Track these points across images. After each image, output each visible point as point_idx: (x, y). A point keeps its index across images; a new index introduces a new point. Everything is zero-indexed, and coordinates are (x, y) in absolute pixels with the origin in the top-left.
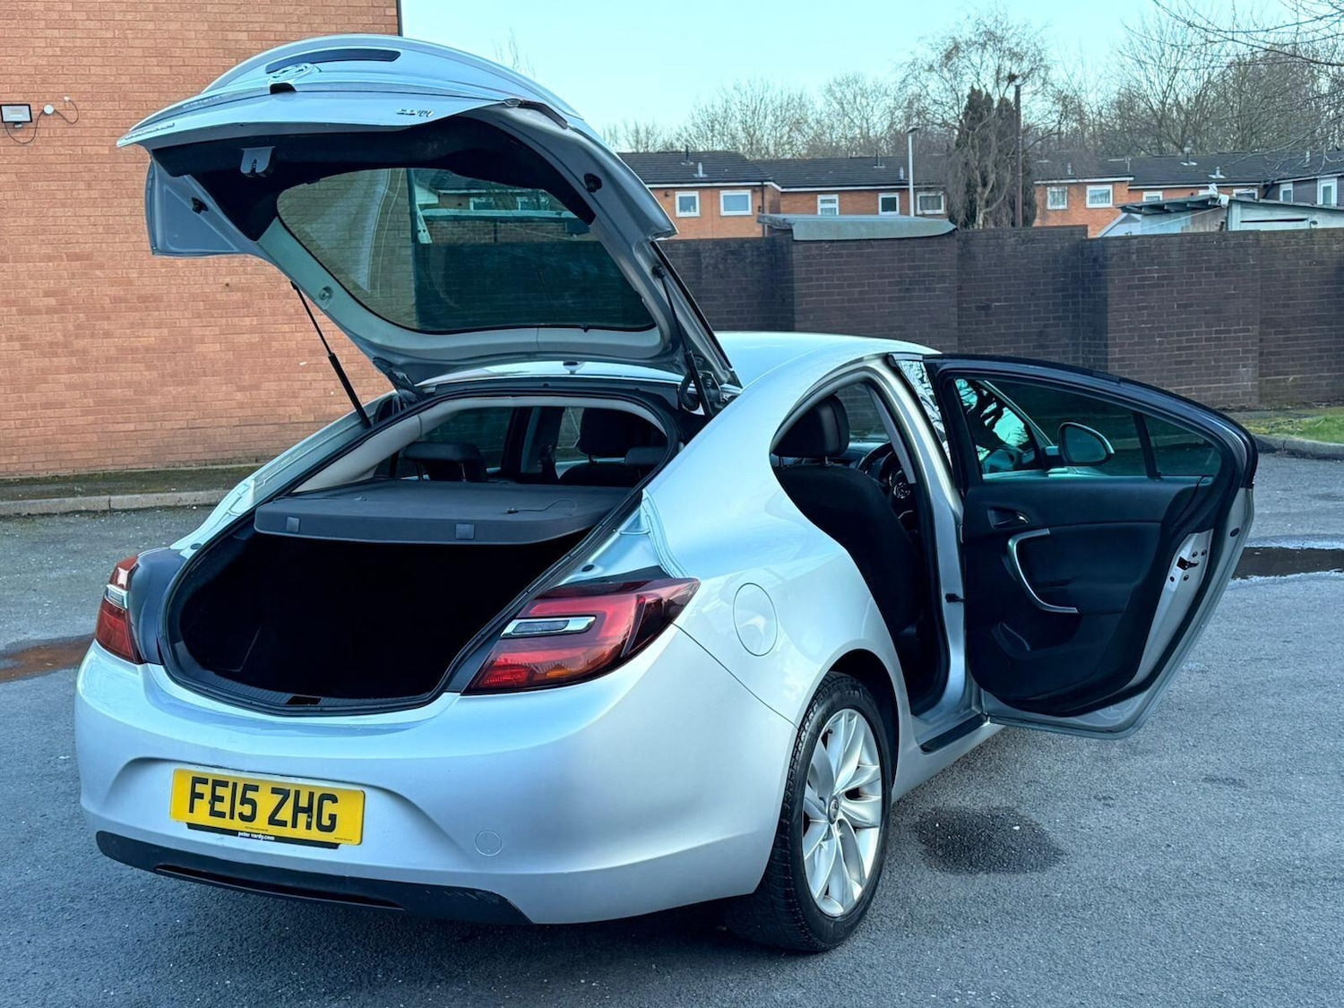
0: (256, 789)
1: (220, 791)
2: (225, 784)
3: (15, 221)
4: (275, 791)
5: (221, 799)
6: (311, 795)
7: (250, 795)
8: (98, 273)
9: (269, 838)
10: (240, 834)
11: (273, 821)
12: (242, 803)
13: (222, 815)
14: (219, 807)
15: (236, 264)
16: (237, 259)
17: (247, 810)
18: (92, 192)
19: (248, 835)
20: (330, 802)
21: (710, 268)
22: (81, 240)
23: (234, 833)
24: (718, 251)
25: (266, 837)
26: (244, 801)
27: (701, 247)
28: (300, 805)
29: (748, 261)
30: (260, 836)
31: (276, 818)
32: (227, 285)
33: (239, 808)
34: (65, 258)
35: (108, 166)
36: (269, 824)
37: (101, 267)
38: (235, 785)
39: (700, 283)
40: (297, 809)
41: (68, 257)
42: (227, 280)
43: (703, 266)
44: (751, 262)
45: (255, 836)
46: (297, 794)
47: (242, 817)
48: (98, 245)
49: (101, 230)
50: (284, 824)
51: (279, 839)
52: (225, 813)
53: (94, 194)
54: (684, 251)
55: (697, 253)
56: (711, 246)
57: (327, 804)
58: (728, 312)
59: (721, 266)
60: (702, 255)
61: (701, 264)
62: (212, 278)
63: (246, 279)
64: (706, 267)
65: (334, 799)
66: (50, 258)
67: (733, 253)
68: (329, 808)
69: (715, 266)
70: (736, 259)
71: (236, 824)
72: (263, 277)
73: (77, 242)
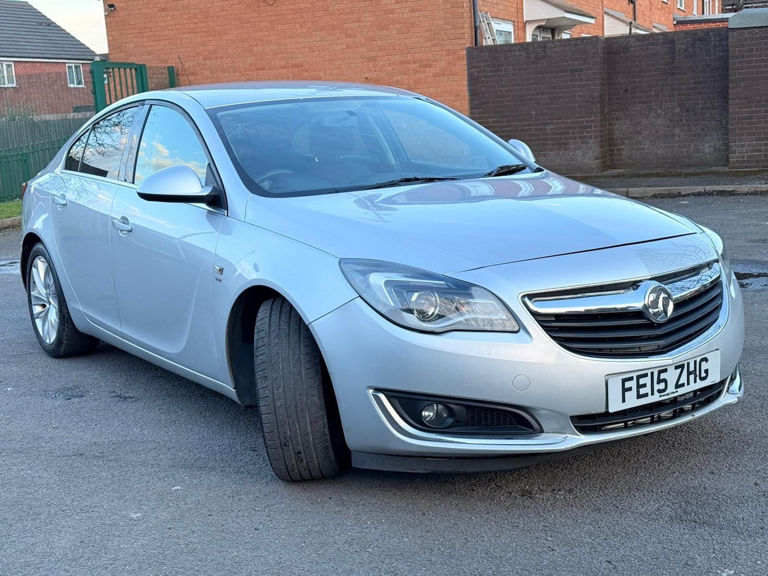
3: (268, 48)
8: (305, 74)
15: (371, 66)
16: (371, 63)
18: (303, 29)
21: (682, 52)
22: (298, 56)
24: (689, 39)
27: (675, 37)
29: (712, 45)
32: (367, 78)
34: (291, 66)
35: (310, 14)
37: (307, 71)
39: (674, 63)
41: (292, 66)
42: (367, 76)
43: (677, 50)
44: (715, 45)
48: (305, 58)
49: (307, 50)
53: (304, 30)
54: (662, 41)
55: (672, 42)
56: (683, 36)
58: (695, 83)
59: (690, 50)
60: (676, 42)
61: (675, 48)
62: (359, 75)
63: (376, 74)
64: (679, 51)
66: (284, 67)
67: (700, 40)
69: (686, 50)
70: (702, 44)
72: (384, 72)
73: (296, 58)
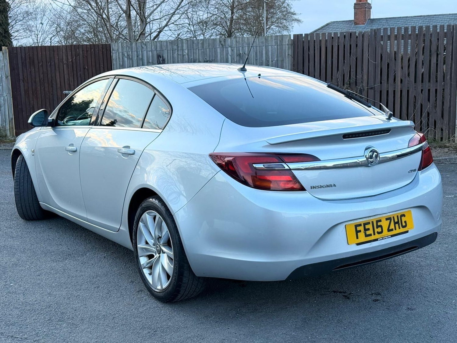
0: (380, 221)
1: (367, 227)
2: (369, 223)
4: (387, 219)
5: (368, 229)
6: (398, 216)
7: (379, 224)
9: (389, 237)
10: (379, 239)
11: (389, 230)
12: (377, 228)
13: (370, 235)
14: (368, 233)
17: (379, 230)
19: (382, 239)
20: (403, 217)
23: (377, 240)
25: (388, 237)
26: (378, 227)
28: (395, 221)
30: (386, 237)
31: (390, 229)
33: (376, 230)
36: (388, 232)
38: (373, 222)
40: (395, 223)
45: (385, 238)
46: (393, 217)
47: (378, 233)
50: (392, 230)
51: (392, 236)
52: (371, 234)
57: (403, 218)
65: (404, 215)
68: (404, 219)
71: (377, 236)
